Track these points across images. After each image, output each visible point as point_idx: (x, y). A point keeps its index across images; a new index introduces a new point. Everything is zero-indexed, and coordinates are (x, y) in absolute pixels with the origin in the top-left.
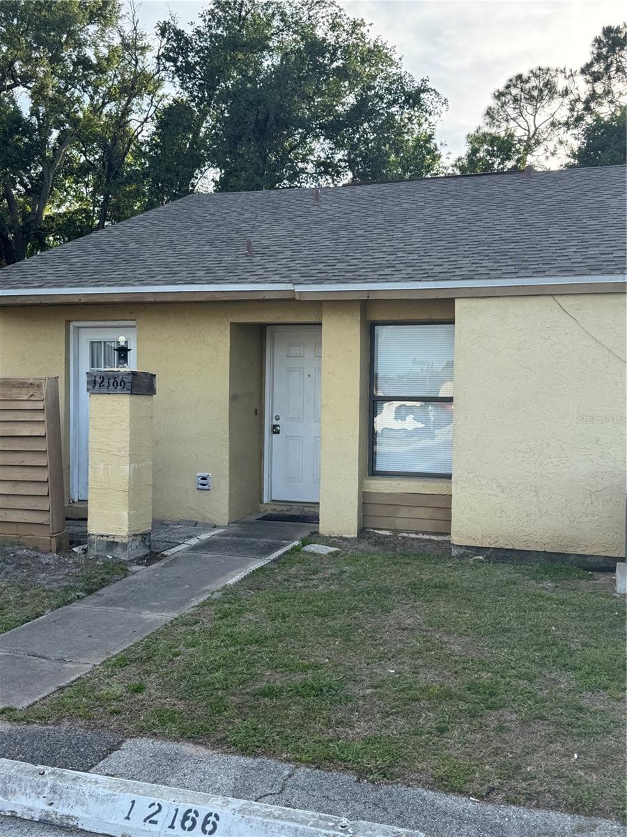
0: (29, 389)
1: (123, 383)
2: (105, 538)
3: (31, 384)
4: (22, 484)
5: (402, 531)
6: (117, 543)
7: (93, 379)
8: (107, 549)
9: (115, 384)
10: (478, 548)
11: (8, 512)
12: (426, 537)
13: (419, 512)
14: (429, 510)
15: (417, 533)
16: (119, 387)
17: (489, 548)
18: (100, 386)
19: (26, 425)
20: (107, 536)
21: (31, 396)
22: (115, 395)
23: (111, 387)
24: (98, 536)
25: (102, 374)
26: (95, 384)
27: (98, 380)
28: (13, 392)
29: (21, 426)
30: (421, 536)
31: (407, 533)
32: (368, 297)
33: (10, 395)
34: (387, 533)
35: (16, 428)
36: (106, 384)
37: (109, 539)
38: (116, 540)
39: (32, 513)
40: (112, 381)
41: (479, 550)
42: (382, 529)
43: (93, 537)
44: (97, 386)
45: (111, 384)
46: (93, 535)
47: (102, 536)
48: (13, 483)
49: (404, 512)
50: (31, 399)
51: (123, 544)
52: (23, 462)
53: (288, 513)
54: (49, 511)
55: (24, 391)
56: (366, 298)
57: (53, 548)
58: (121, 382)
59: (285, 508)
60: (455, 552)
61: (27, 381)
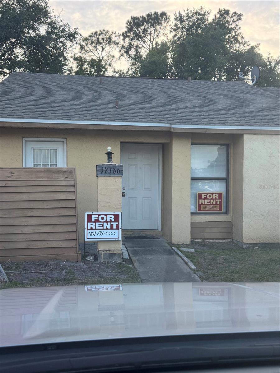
0: (64, 174)
1: (118, 171)
2: (108, 252)
3: (65, 171)
4: (58, 226)
5: (206, 239)
6: (115, 254)
7: (101, 168)
8: (109, 258)
9: (114, 171)
10: (254, 244)
11: (48, 242)
12: (217, 241)
13: (215, 230)
14: (219, 228)
15: (213, 239)
16: (116, 173)
17: (259, 243)
18: (105, 172)
19: (62, 194)
20: (110, 251)
21: (66, 178)
22: (113, 177)
23: (112, 173)
24: (104, 251)
25: (106, 166)
26: (102, 171)
27: (104, 169)
28: (54, 176)
29: (58, 194)
30: (215, 241)
31: (209, 240)
32: (206, 132)
33: (52, 177)
34: (200, 240)
35: (55, 195)
36: (109, 171)
37: (111, 252)
38: (115, 252)
39: (64, 241)
40: (112, 170)
41: (255, 244)
42: (197, 239)
43: (101, 252)
44: (104, 172)
45: (112, 171)
46: (101, 250)
47: (107, 251)
48: (52, 226)
49: (208, 230)
50: (67, 179)
51: (119, 254)
52: (60, 214)
53: (133, 235)
54: (76, 240)
55: (61, 175)
56: (205, 132)
57: (79, 259)
58: (117, 170)
59: (131, 233)
60: (245, 246)
61: (62, 170)
